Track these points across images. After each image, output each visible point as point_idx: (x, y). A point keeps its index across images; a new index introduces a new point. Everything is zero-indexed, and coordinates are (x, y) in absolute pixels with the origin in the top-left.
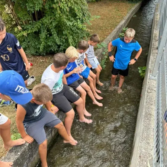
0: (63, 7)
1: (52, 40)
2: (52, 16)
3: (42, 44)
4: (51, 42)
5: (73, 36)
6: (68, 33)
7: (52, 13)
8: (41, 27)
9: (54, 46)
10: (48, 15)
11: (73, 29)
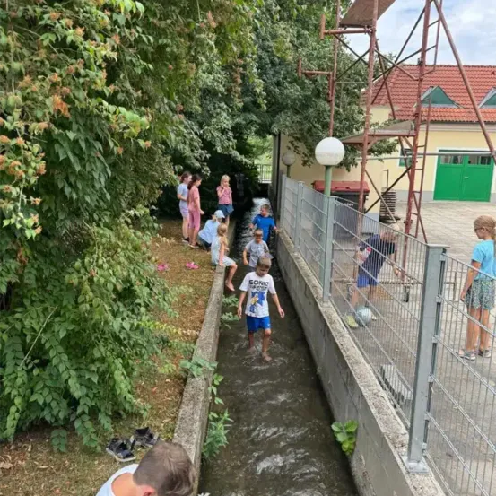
0: (102, 280)
1: (49, 383)
2: (47, 305)
3: (13, 409)
4: (46, 391)
5: (123, 358)
6: (108, 353)
7: (46, 295)
8: (7, 344)
9: (54, 404)
10: (32, 302)
11: (122, 337)
